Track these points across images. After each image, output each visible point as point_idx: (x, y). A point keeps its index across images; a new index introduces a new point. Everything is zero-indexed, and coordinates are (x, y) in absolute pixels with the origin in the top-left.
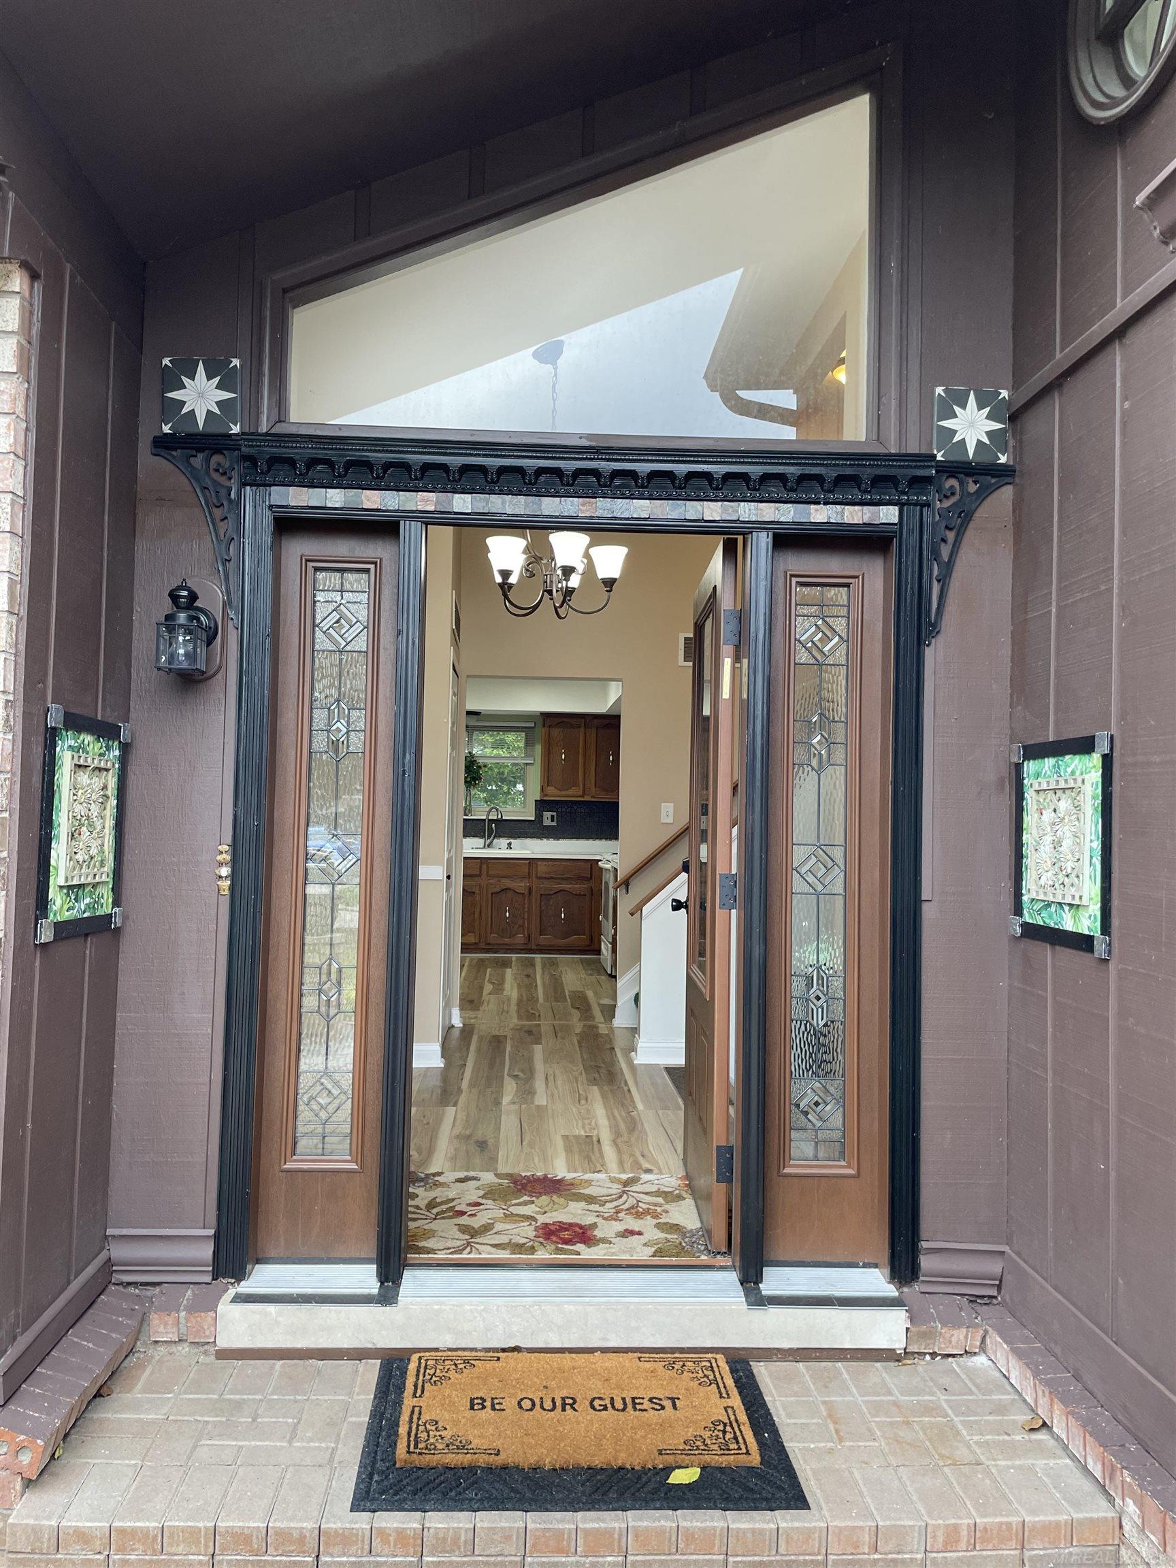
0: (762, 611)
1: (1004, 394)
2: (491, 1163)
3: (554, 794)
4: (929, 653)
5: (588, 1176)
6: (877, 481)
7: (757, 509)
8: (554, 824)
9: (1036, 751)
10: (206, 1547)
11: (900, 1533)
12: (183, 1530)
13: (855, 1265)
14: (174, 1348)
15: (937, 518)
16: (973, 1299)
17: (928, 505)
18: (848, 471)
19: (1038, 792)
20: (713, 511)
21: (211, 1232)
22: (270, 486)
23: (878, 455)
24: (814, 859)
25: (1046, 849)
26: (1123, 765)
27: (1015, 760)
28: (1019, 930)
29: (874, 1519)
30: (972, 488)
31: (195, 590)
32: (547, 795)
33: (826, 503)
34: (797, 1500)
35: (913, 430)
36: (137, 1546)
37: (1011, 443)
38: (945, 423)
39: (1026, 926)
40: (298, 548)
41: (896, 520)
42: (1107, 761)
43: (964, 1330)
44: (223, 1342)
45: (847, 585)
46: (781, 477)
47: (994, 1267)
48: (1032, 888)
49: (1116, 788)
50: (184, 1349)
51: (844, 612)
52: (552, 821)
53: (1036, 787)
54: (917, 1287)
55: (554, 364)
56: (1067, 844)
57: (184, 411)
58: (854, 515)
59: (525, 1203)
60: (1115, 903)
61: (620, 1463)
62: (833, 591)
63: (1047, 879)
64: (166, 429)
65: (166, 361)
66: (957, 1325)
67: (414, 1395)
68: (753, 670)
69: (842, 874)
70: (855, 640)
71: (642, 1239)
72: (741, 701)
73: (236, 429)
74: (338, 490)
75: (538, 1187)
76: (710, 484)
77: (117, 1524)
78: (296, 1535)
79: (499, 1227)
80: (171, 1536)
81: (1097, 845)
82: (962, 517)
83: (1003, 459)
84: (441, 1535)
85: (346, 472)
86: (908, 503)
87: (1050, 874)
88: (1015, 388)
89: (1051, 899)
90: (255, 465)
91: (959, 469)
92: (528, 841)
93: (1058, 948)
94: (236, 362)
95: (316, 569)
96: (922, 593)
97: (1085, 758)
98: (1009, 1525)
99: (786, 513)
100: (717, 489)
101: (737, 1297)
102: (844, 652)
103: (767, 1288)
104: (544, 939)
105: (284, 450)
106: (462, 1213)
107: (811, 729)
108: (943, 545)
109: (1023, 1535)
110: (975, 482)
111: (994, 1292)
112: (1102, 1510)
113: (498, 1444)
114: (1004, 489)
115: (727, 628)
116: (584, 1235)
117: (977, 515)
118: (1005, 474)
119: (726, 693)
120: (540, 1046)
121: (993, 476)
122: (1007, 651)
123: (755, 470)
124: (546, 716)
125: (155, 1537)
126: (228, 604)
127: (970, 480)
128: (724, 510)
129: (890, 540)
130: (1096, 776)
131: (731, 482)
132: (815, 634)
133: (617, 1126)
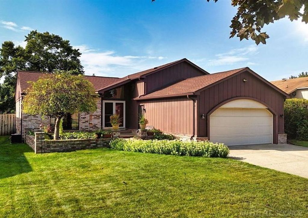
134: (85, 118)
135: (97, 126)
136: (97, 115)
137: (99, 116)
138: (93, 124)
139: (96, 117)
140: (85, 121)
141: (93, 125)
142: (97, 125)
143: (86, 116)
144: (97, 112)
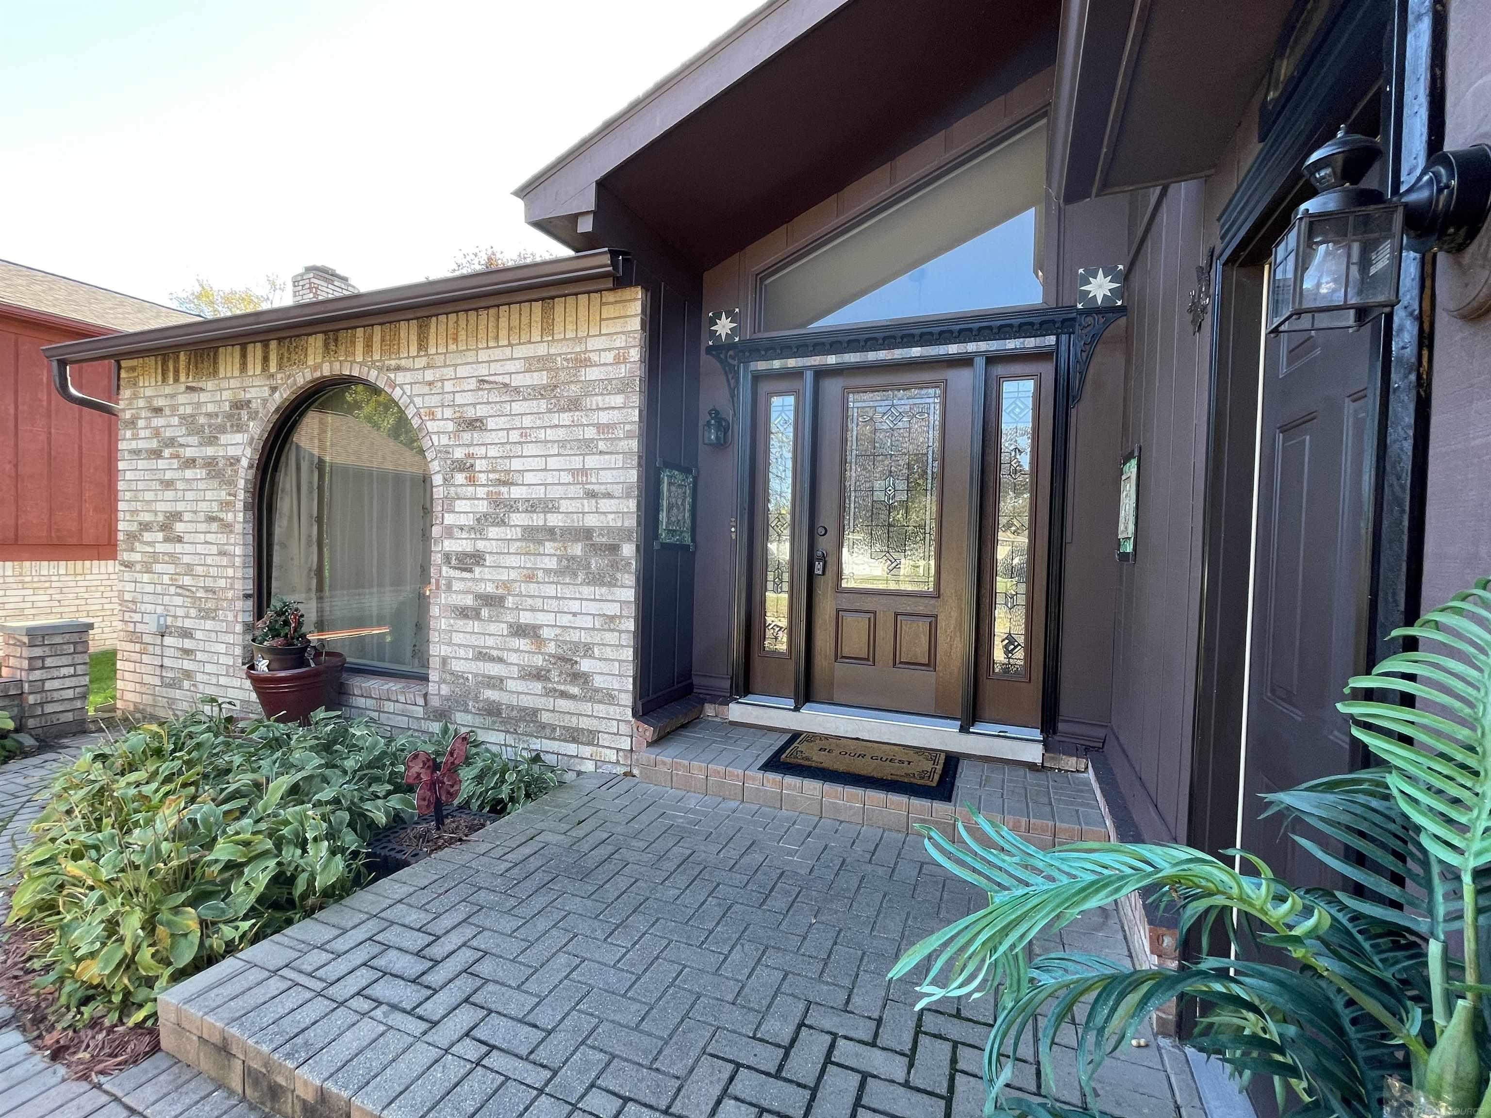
1: (1120, 267)
4: (1073, 412)
6: (1043, 323)
7: (977, 345)
10: (704, 772)
12: (697, 765)
13: (1026, 727)
14: (714, 719)
15: (1079, 339)
16: (1088, 748)
17: (1074, 333)
18: (1027, 320)
19: (1123, 481)
20: (953, 349)
21: (730, 677)
22: (751, 362)
25: (1123, 511)
28: (1117, 557)
30: (1102, 321)
31: (719, 410)
33: (1015, 338)
35: (1066, 292)
36: (681, 769)
37: (1124, 294)
38: (1084, 288)
40: (765, 388)
41: (1054, 343)
42: (1139, 459)
43: (1075, 759)
44: (728, 719)
47: (1101, 733)
49: (1141, 474)
50: (718, 720)
54: (1056, 738)
57: (717, 334)
58: (1030, 343)
60: (1138, 534)
64: (710, 343)
65: (710, 314)
66: (1071, 756)
67: (799, 743)
70: (1036, 409)
73: (737, 339)
74: (778, 360)
77: (675, 760)
78: (736, 773)
80: (693, 766)
81: (1135, 505)
82: (1093, 338)
83: (1119, 303)
84: (790, 783)
85: (782, 352)
86: (1061, 333)
90: (744, 354)
91: (1093, 311)
94: (737, 310)
96: (1070, 379)
99: (993, 346)
101: (957, 729)
103: (973, 729)
108: (1082, 353)
110: (1103, 317)
111: (1100, 746)
112: (1102, 827)
114: (1120, 319)
117: (1104, 336)
118: (1120, 311)
121: (1114, 313)
122: (1120, 408)
125: (687, 767)
127: (1099, 317)
128: (960, 348)
129: (1051, 353)
130: (1135, 468)
134: (477, 558)
135: (585, 665)
136: (586, 534)
137: (614, 548)
138: (546, 633)
139: (577, 549)
140: (478, 597)
141: (551, 648)
142: (587, 650)
143: (481, 545)
144: (592, 495)
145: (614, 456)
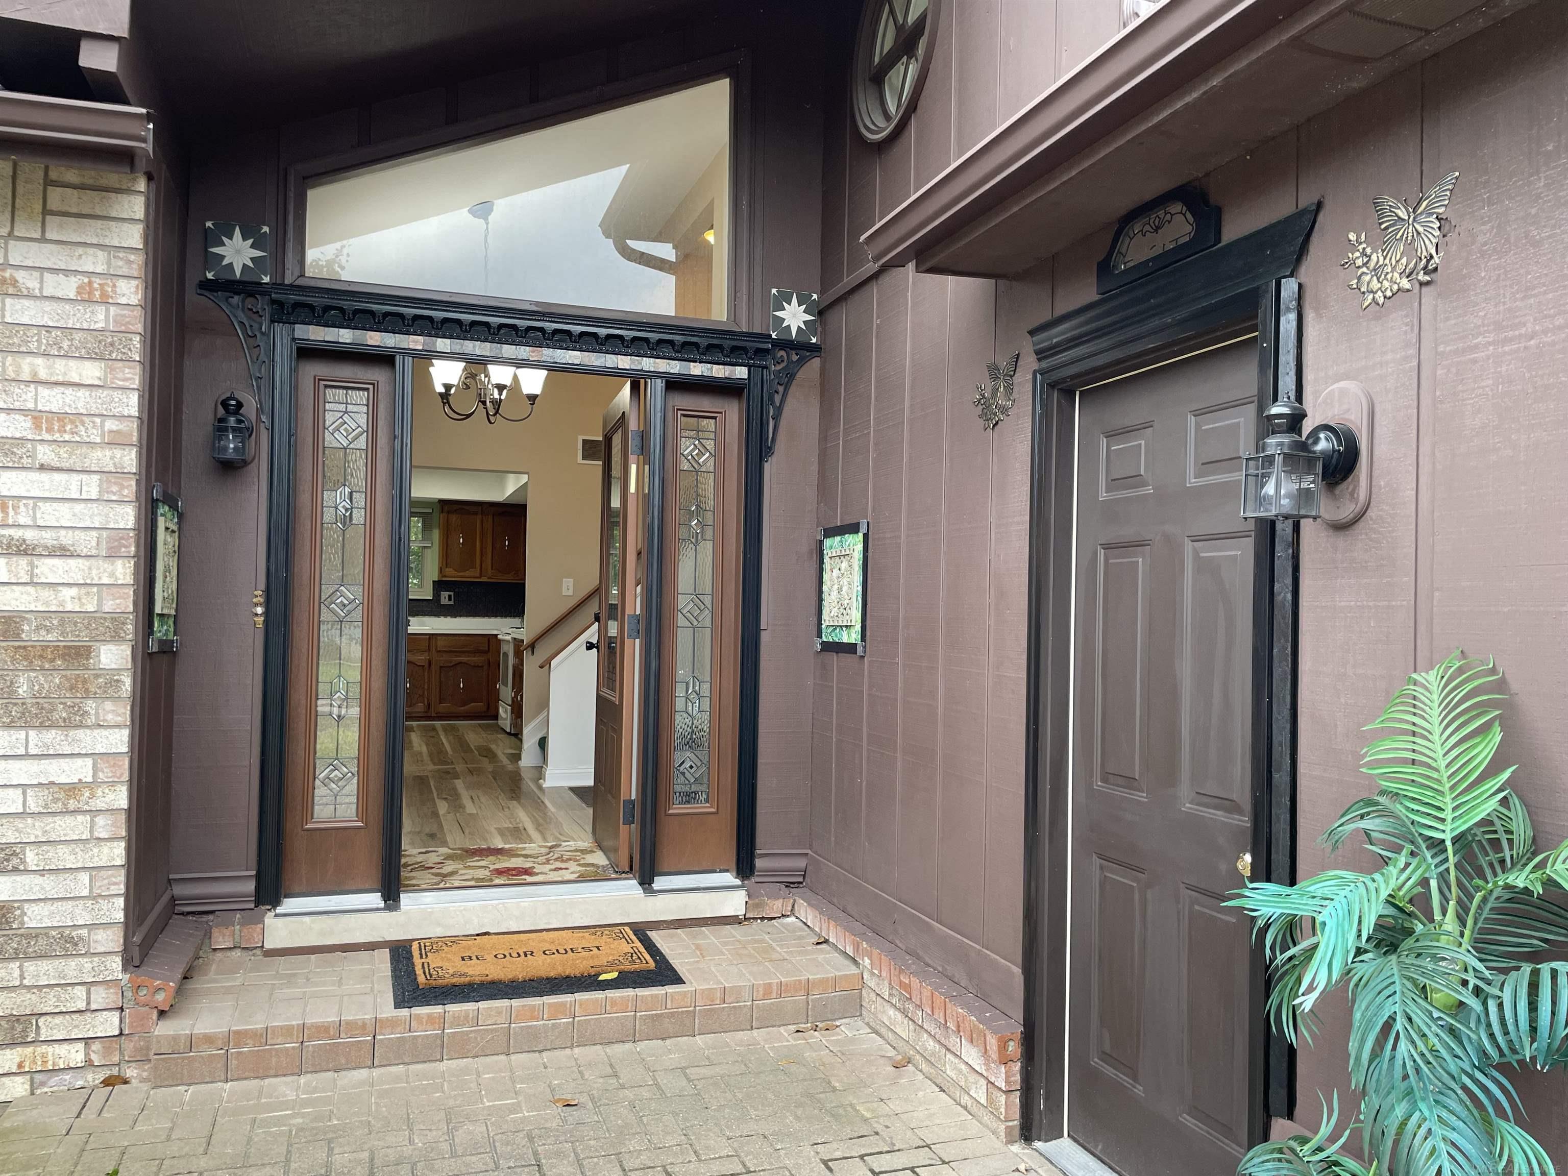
0: (658, 434)
1: (815, 296)
2: (444, 844)
3: (452, 575)
4: (767, 466)
5: (521, 846)
6: (734, 349)
7: (655, 363)
8: (452, 603)
9: (830, 532)
10: (298, 1037)
11: (738, 990)
12: (282, 1027)
13: (714, 871)
14: (229, 953)
15: (773, 377)
16: (788, 885)
17: (767, 368)
18: (715, 342)
19: (831, 558)
20: (624, 362)
21: (254, 873)
22: (294, 323)
23: (735, 332)
24: (692, 604)
25: (834, 593)
26: (873, 540)
27: (818, 538)
28: (819, 647)
29: (722, 983)
30: (795, 358)
31: (240, 399)
32: (445, 576)
33: (700, 362)
34: (678, 980)
35: (757, 314)
36: (248, 1041)
37: (819, 330)
38: (777, 313)
39: (823, 644)
40: (313, 370)
41: (746, 377)
42: (866, 537)
43: (781, 901)
44: (268, 945)
45: (715, 418)
46: (671, 342)
47: (801, 863)
48: (827, 619)
49: (870, 554)
50: (237, 953)
51: (712, 436)
52: (450, 599)
53: (830, 555)
54: (753, 880)
55: (486, 219)
56: (845, 589)
57: (224, 263)
58: (719, 371)
59: (479, 861)
60: (868, 622)
61: (567, 973)
62: (705, 421)
63: (835, 612)
64: (210, 276)
65: (209, 224)
66: (777, 898)
67: (421, 957)
68: (652, 473)
69: (710, 615)
70: (720, 456)
71: (569, 871)
72: (644, 495)
73: (266, 279)
74: (348, 330)
75: (485, 853)
76: (623, 344)
77: (234, 1028)
78: (360, 1023)
79: (461, 872)
80: (273, 1031)
81: (860, 588)
82: (787, 378)
83: (814, 340)
84: (457, 1015)
85: (354, 317)
86: (754, 365)
87: (836, 609)
88: (822, 293)
89: (836, 624)
90: (283, 309)
91: (786, 344)
92: (426, 619)
93: (840, 654)
94: (266, 229)
95: (326, 386)
96: (763, 425)
97: (855, 536)
98: (800, 981)
99: (674, 367)
100: (627, 347)
101: (639, 891)
102: (712, 464)
103: (656, 886)
104: (444, 707)
105: (305, 298)
106: (432, 868)
107: (691, 515)
108: (776, 395)
109: (808, 987)
110: (797, 354)
111: (801, 879)
112: (853, 970)
113: (487, 972)
114: (813, 360)
115: (633, 443)
116: (527, 872)
117: (798, 376)
118: (815, 350)
119: (632, 488)
120: (460, 781)
121: (808, 351)
122: (815, 467)
123: (654, 337)
124: (443, 503)
125: (261, 1035)
126: (260, 411)
127: (794, 352)
128: (633, 362)
129: (743, 389)
130: (860, 547)
131: (636, 343)
132: (693, 450)
133: (537, 820)
137: (77, 654)
145: (75, 477)
